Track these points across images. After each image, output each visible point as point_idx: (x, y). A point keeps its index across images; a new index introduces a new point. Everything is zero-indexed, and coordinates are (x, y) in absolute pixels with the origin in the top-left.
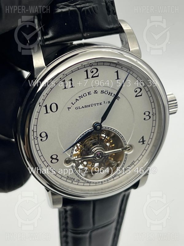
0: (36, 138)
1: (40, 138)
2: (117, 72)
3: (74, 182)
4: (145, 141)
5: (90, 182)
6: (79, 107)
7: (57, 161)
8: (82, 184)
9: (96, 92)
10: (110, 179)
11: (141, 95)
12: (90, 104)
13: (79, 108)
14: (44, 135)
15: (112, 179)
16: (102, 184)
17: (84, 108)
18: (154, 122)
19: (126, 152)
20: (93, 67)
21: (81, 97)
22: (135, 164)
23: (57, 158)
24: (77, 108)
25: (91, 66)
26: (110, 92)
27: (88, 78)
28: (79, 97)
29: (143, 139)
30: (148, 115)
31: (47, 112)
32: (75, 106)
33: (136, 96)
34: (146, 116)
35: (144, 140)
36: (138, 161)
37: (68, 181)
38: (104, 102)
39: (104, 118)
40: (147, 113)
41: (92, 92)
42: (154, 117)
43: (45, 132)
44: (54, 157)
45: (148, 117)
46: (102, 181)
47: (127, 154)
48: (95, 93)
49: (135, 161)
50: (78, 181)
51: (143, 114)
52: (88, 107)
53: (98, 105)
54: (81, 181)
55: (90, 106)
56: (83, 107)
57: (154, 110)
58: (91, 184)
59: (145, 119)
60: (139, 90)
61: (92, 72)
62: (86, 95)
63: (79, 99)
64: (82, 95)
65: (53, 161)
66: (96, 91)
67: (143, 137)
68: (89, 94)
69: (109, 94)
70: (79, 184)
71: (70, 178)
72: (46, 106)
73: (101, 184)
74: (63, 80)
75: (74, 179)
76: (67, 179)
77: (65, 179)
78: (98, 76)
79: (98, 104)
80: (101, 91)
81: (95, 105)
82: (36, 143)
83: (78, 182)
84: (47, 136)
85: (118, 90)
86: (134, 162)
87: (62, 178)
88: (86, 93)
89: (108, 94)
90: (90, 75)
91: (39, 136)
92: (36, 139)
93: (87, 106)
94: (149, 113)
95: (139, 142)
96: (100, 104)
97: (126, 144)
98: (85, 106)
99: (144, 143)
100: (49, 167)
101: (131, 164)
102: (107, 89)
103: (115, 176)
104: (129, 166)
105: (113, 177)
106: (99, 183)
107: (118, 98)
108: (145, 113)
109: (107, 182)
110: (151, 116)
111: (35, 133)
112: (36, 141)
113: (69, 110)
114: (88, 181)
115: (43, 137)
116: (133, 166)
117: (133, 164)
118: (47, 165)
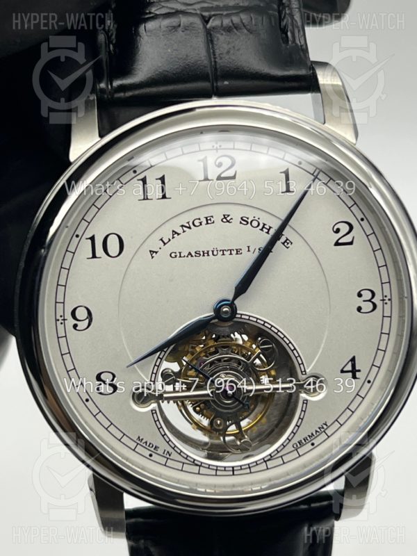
0: (60, 319)
1: (71, 322)
2: (286, 173)
3: (155, 457)
4: (359, 371)
5: (200, 464)
6: (180, 253)
7: (112, 390)
8: (179, 466)
9: (226, 219)
10: (257, 463)
11: (351, 243)
12: (210, 249)
13: (178, 255)
14: (82, 314)
15: (263, 466)
16: (233, 474)
17: (192, 256)
18: (387, 320)
19: (303, 395)
20: (221, 153)
21: (186, 227)
22: (329, 432)
23: (113, 382)
24: (173, 255)
25: (217, 149)
26: (264, 225)
27: (206, 179)
28: (182, 226)
29: (354, 366)
30: (370, 301)
31: (94, 256)
32: (170, 248)
33: (337, 244)
34: (364, 301)
35: (357, 369)
36: (337, 425)
37: (139, 449)
38: (249, 247)
39: (243, 287)
40: (367, 295)
41: (217, 218)
42: (387, 308)
43: (85, 307)
44: (107, 377)
45: (371, 307)
46: (233, 468)
47: (307, 400)
48: (224, 220)
49: (328, 425)
50: (168, 456)
51: (356, 295)
52: (204, 255)
53: (231, 254)
54: (175, 456)
55: (210, 253)
56: (190, 254)
57: (386, 286)
58: (203, 470)
59: (359, 309)
60: (344, 228)
61: (220, 165)
62: (201, 223)
63: (179, 230)
64: (188, 223)
66: (228, 216)
67: (353, 360)
68: (207, 220)
69: (262, 230)
70: (170, 463)
71: (146, 443)
72: (92, 239)
73: (231, 473)
75: (156, 448)
76: (138, 444)
77: (133, 445)
78: (234, 177)
79: (231, 250)
80: (242, 218)
81: (223, 254)
82: (62, 333)
83: (168, 459)
84: (90, 317)
85: (283, 217)
86: (325, 427)
87: (125, 439)
88: (199, 219)
89: (260, 227)
90: (213, 172)
91: (68, 316)
92: (60, 321)
93: (202, 253)
94: (373, 294)
95: (342, 371)
96: (238, 252)
97: (305, 371)
98: (196, 253)
99: (357, 376)
100: (90, 404)
101: (319, 430)
102: (258, 214)
103: (271, 457)
104: (312, 434)
105: (266, 459)
106: (225, 470)
107: (285, 241)
108: (362, 292)
109: (248, 471)
110: (379, 304)
111: (60, 306)
112: (61, 327)
113: (152, 257)
114: (194, 460)
115: (80, 321)
116: (324, 436)
117: (322, 430)
118: (85, 397)
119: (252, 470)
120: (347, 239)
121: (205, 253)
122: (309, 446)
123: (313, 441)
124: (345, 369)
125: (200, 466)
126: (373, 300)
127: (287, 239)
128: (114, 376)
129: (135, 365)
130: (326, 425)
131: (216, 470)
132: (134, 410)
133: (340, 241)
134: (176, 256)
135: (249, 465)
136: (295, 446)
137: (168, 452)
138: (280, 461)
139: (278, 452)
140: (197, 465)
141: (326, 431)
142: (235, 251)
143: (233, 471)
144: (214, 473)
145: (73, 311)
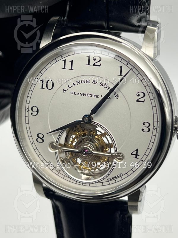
0: (27, 110)
1: (31, 111)
2: (121, 67)
3: (54, 171)
5: (70, 178)
6: (75, 93)
7: (42, 141)
8: (63, 177)
10: (92, 183)
11: (143, 102)
12: (86, 93)
13: (74, 93)
14: (35, 109)
15: (95, 185)
16: (83, 185)
17: (79, 95)
18: (154, 137)
19: (115, 160)
20: (96, 55)
23: (43, 138)
24: (72, 93)
25: (95, 53)
26: (109, 87)
27: (89, 64)
29: (137, 153)
30: (148, 127)
31: (42, 88)
32: (71, 90)
33: (138, 101)
34: (145, 127)
35: (138, 154)
36: (126, 175)
37: (49, 166)
38: (102, 95)
40: (147, 125)
42: (155, 132)
43: (37, 108)
44: (41, 136)
45: (148, 130)
46: (83, 182)
47: (116, 163)
49: (123, 174)
50: (59, 172)
51: (142, 123)
53: (94, 97)
54: (61, 172)
55: (86, 95)
56: (78, 94)
57: (155, 123)
58: (71, 180)
59: (143, 130)
60: (142, 95)
61: (95, 60)
65: (38, 140)
67: (137, 150)
69: (108, 89)
70: (59, 174)
71: (52, 164)
73: (82, 184)
74: (64, 59)
75: (55, 167)
76: (49, 164)
77: (47, 164)
78: (100, 66)
79: (94, 95)
81: (91, 96)
82: (27, 115)
83: (59, 173)
84: (38, 111)
86: (121, 175)
87: (44, 161)
89: (107, 88)
90: (92, 62)
91: (30, 109)
93: (83, 94)
94: (150, 125)
95: (132, 154)
96: (97, 96)
97: (117, 150)
98: (80, 94)
99: (138, 158)
100: (33, 145)
101: (119, 176)
103: (98, 182)
104: (116, 177)
105: (96, 182)
106: (80, 182)
107: (117, 96)
108: (145, 123)
109: (88, 185)
110: (151, 130)
111: (28, 105)
112: (27, 113)
113: (64, 92)
114: (69, 176)
115: (34, 112)
116: (120, 179)
117: (120, 176)
118: (32, 142)
119: (90, 185)
120: (142, 100)
121: (84, 95)
122: (114, 181)
123: (116, 180)
124: (133, 153)
125: (71, 178)
126: (149, 127)
127: (117, 95)
128: (43, 137)
129: (52, 133)
130: (122, 174)
131: (77, 182)
132: (49, 151)
133: (139, 100)
134: (73, 94)
135: (89, 183)
136: (108, 180)
137: (59, 170)
138: (101, 184)
139: (101, 181)
140: (69, 178)
141: (122, 177)
142: (96, 96)
143: (83, 183)
144: (75, 182)
145: (32, 108)
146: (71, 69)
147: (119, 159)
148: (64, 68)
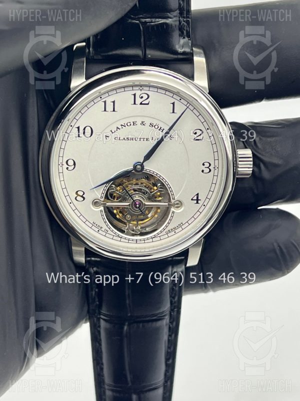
0: (61, 164)
1: (65, 166)
2: (173, 104)
4: (200, 200)
7: (83, 199)
8: (112, 237)
9: (143, 123)
10: (148, 239)
14: (71, 163)
15: (151, 240)
16: (137, 243)
18: (215, 177)
19: (172, 209)
20: (143, 92)
21: (123, 126)
22: (183, 227)
23: (83, 196)
25: (141, 90)
26: (161, 128)
27: (135, 104)
28: (121, 125)
29: (197, 197)
30: (208, 168)
34: (205, 167)
36: (187, 224)
37: (93, 227)
39: (148, 157)
40: (207, 165)
41: (139, 123)
42: (216, 171)
43: (73, 160)
44: (80, 193)
45: (208, 170)
47: (174, 212)
51: (202, 165)
54: (110, 232)
57: (217, 161)
58: (122, 240)
59: (203, 171)
61: (142, 97)
62: (131, 125)
63: (120, 127)
64: (124, 124)
65: (77, 198)
67: (198, 194)
68: (134, 123)
70: (107, 235)
72: (78, 128)
73: (135, 242)
74: (104, 100)
75: (101, 228)
76: (93, 225)
77: (91, 225)
78: (148, 104)
80: (150, 124)
82: (61, 171)
83: (106, 233)
84: (75, 164)
85: (170, 125)
87: (87, 222)
88: (130, 123)
89: (159, 129)
90: (138, 101)
91: (65, 163)
94: (210, 165)
95: (192, 200)
97: (174, 198)
99: (199, 203)
100: (72, 205)
101: (178, 226)
102: (158, 122)
103: (155, 237)
104: (175, 227)
105: (152, 237)
106: (133, 241)
108: (205, 163)
109: (143, 242)
110: (212, 170)
111: (61, 158)
112: (60, 168)
114: (118, 235)
115: (70, 166)
116: (181, 229)
117: (180, 226)
118: (70, 201)
119: (146, 241)
122: (173, 233)
123: (175, 231)
125: (121, 238)
128: (84, 194)
129: (94, 189)
130: (182, 224)
131: (129, 240)
132: (92, 209)
135: (144, 239)
136: (167, 232)
137: (107, 230)
138: (159, 238)
139: (158, 234)
143: (137, 241)
144: (127, 241)
145: (67, 161)
146: (114, 111)
147: (177, 207)
148: (105, 110)
